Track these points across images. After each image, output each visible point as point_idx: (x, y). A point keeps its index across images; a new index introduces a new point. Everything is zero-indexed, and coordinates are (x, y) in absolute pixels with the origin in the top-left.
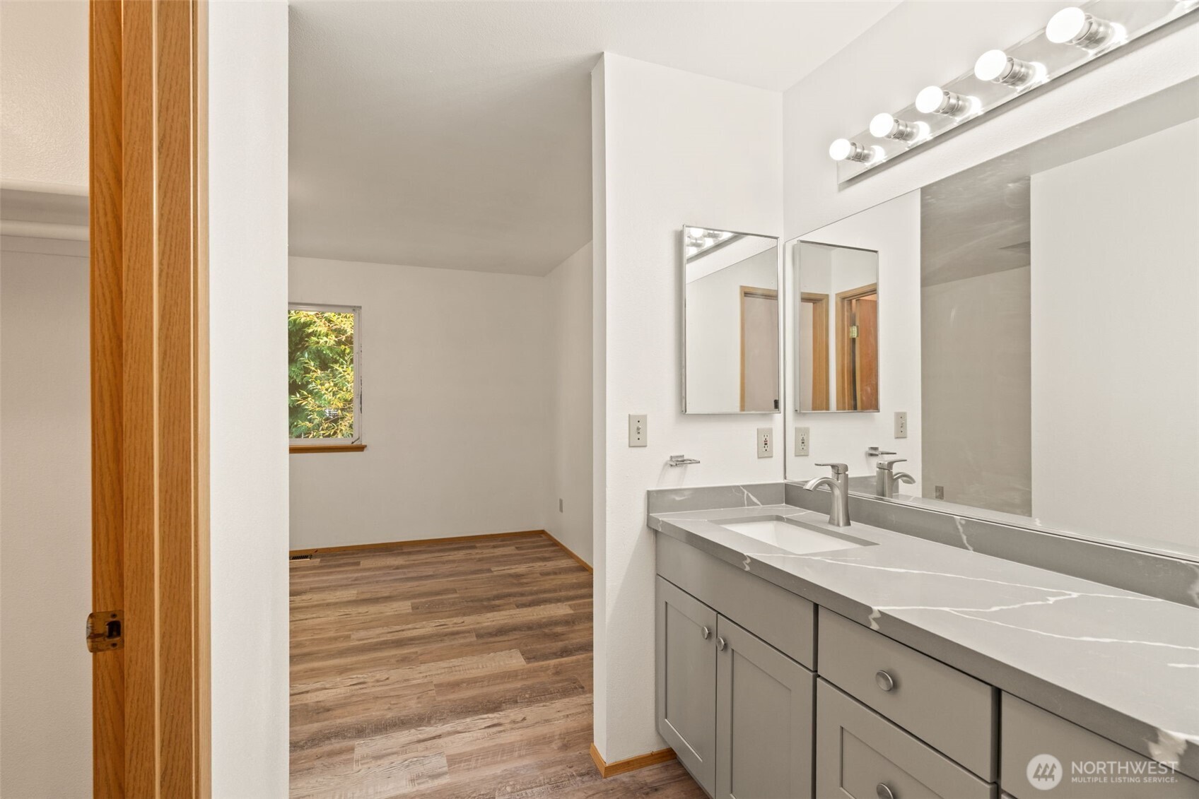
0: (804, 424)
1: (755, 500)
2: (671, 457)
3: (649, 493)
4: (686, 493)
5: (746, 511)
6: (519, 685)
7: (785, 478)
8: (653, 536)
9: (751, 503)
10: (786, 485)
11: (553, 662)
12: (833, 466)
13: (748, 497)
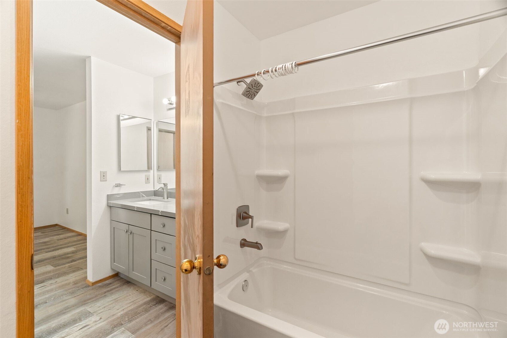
0: (160, 173)
1: (144, 195)
2: (116, 184)
3: (108, 195)
4: (121, 194)
5: (141, 198)
6: (52, 274)
7: (154, 189)
8: (109, 209)
9: (143, 196)
10: (154, 191)
11: (67, 265)
12: (164, 184)
13: (142, 195)
